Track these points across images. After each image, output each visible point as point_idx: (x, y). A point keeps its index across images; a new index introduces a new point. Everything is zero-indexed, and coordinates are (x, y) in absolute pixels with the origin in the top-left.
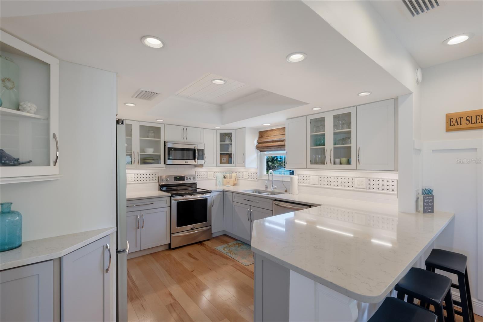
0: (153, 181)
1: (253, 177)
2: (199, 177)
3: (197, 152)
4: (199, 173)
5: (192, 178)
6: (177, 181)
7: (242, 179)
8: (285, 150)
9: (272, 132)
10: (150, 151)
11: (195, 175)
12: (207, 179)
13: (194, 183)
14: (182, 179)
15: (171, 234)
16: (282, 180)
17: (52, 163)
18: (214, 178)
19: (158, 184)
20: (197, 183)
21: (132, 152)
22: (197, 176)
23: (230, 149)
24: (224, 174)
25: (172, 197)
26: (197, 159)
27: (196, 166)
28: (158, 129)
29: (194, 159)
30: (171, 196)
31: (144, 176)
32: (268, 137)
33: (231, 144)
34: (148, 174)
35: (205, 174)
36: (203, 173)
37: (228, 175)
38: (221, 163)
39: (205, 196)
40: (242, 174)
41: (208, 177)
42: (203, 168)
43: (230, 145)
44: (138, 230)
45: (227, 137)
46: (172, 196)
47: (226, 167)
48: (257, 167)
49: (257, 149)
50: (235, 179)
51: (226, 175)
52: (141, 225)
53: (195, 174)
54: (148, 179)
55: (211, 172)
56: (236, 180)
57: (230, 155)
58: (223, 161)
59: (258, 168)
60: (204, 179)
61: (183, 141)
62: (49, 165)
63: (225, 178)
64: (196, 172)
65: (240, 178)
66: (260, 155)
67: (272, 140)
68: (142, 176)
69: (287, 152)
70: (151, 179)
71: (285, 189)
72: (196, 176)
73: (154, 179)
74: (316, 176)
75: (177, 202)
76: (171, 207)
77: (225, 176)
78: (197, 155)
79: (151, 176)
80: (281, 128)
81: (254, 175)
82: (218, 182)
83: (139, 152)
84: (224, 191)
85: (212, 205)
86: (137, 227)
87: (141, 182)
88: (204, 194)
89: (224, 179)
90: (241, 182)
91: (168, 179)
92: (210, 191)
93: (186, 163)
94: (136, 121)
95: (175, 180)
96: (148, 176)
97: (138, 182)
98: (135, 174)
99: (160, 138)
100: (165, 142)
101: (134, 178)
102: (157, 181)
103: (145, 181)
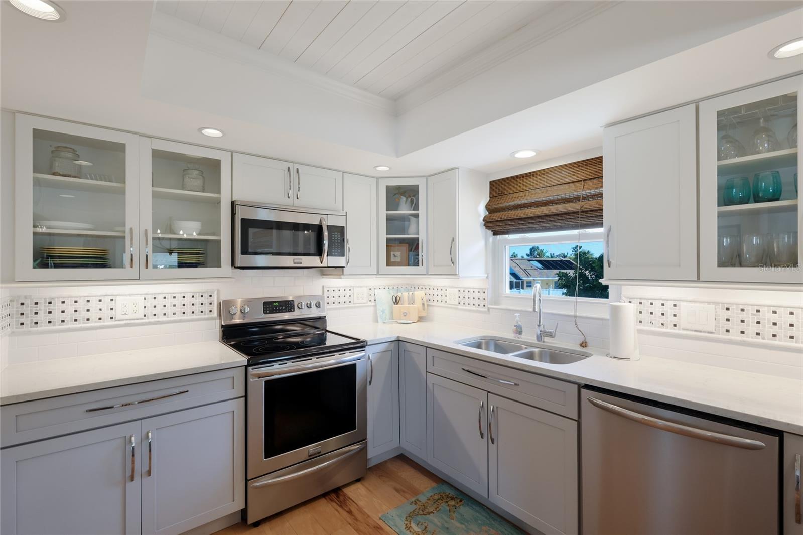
0: (203, 316)
1: (472, 301)
2: (331, 300)
3: (326, 234)
4: (331, 290)
5: (313, 303)
6: (272, 312)
7: (441, 304)
8: (601, 225)
9: (532, 180)
10: (189, 230)
11: (322, 297)
12: (351, 305)
13: (320, 318)
14: (285, 309)
15: (247, 481)
16: (572, 313)
18: (370, 303)
19: (218, 321)
20: (327, 318)
21: (124, 232)
22: (326, 297)
23: (412, 228)
24: (393, 293)
25: (250, 369)
26: (326, 255)
27: (324, 271)
28: (215, 165)
29: (319, 253)
30: (246, 364)
31: (175, 301)
32: (521, 194)
33: (417, 216)
34: (188, 296)
35: (348, 293)
36: (342, 290)
37: (405, 294)
38: (389, 264)
39: (348, 358)
40: (440, 293)
41: (356, 301)
42: (342, 276)
43: (413, 219)
44: (130, 485)
45: (404, 199)
46: (249, 365)
47: (404, 275)
48: (486, 275)
49: (487, 228)
50: (423, 304)
51: (399, 294)
53: (320, 293)
54: (189, 309)
55: (361, 287)
56: (424, 309)
57: (413, 246)
58: (393, 259)
59: (487, 277)
60: (346, 305)
61: (289, 202)
63: (396, 301)
64: (323, 287)
65: (435, 303)
66: (494, 242)
67: (533, 200)
68: (169, 301)
69: (610, 230)
70: (197, 308)
71: (581, 339)
72: (324, 299)
73: (206, 308)
74: (706, 305)
75: (266, 382)
76: (246, 397)
77: (396, 298)
78: (326, 243)
79: (198, 300)
80: (566, 165)
81: (477, 295)
82: (379, 313)
83: (150, 231)
84: (398, 341)
85: (369, 380)
86: (129, 473)
87: (165, 318)
88: (347, 353)
89: (394, 305)
90: (438, 312)
91: (247, 309)
92: (363, 342)
93: (294, 263)
94: (141, 135)
95: (268, 312)
96: (188, 300)
97: (157, 320)
98: (146, 297)
99: (219, 192)
100: (233, 204)
101: (145, 307)
102: (215, 313)
103: (179, 317)
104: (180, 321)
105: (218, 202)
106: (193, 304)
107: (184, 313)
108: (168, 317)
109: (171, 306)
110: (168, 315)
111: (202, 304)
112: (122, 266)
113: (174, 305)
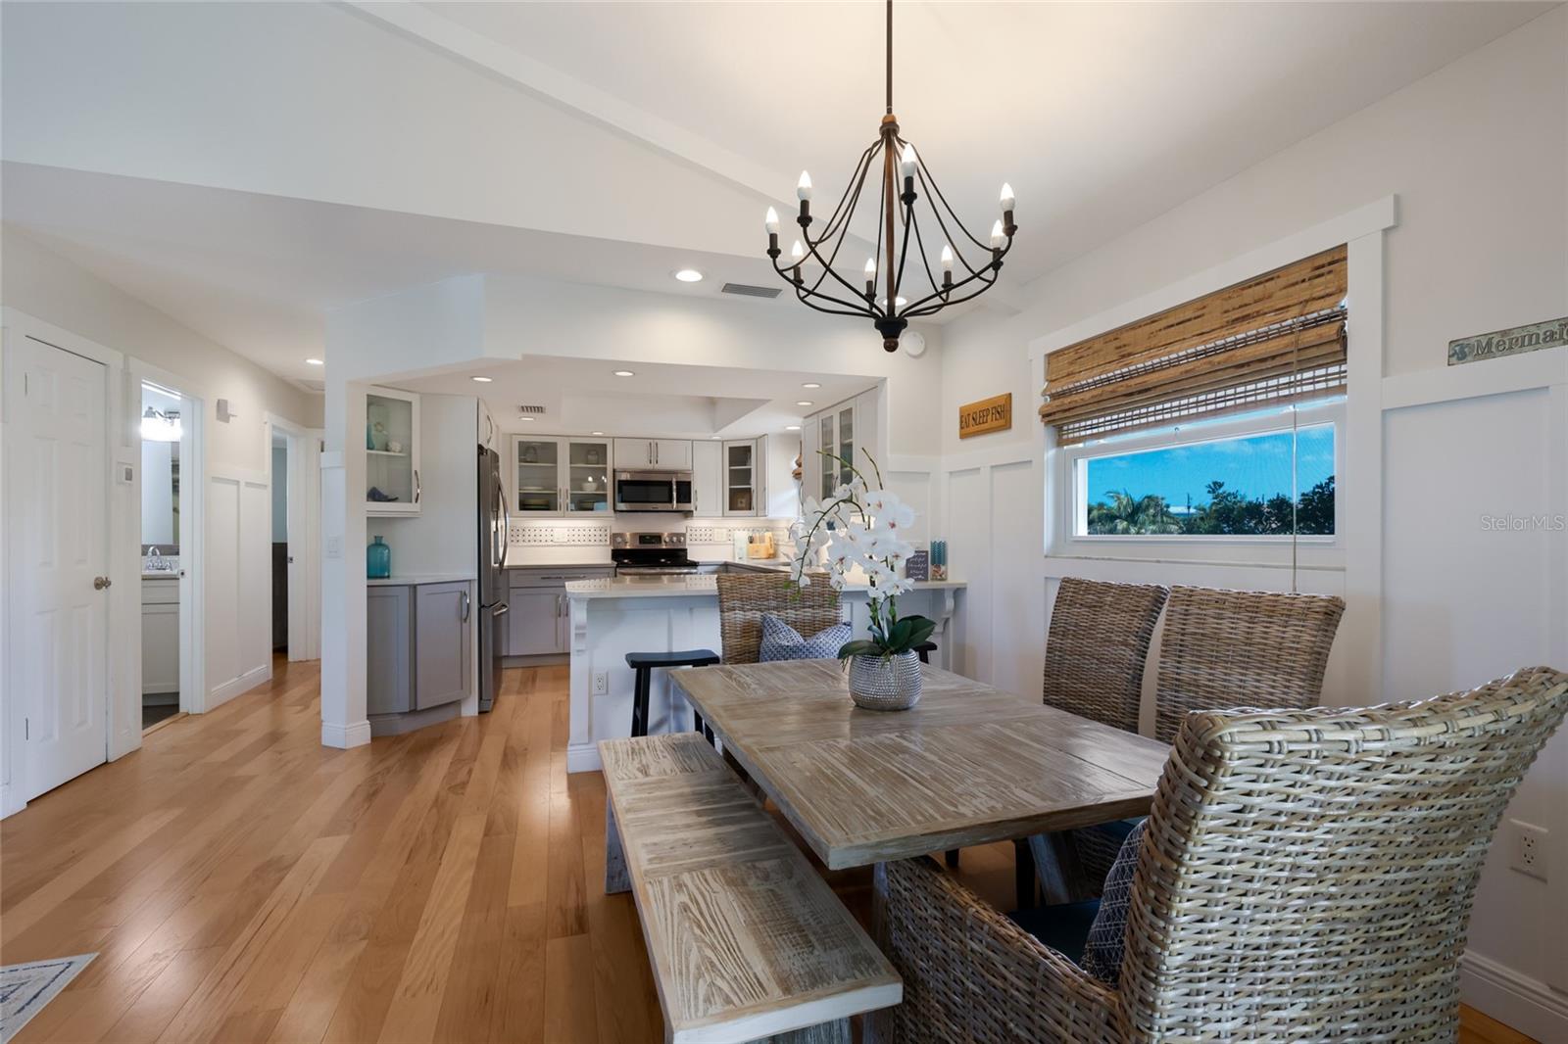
0: (601, 543)
2: (694, 537)
3: (674, 486)
4: (692, 529)
10: (590, 486)
11: (684, 534)
12: (713, 542)
13: (681, 550)
14: (654, 540)
17: (414, 500)
18: (729, 542)
19: (610, 547)
20: (687, 550)
21: (556, 491)
22: (688, 535)
23: (747, 479)
24: (747, 533)
25: (618, 569)
26: (675, 502)
27: (676, 514)
28: (602, 447)
29: (671, 500)
31: (585, 533)
33: (749, 470)
34: (593, 530)
35: (708, 533)
36: (702, 530)
37: (757, 535)
38: (733, 508)
41: (717, 540)
42: (694, 518)
43: (748, 472)
46: (617, 566)
47: (746, 517)
50: (771, 543)
51: (752, 535)
52: (563, 612)
53: (684, 531)
54: (593, 539)
55: (719, 528)
56: (773, 547)
57: (749, 493)
58: (735, 505)
60: (708, 541)
61: (651, 467)
62: (411, 502)
63: (751, 541)
64: (686, 527)
65: (780, 542)
68: (582, 533)
70: (598, 538)
72: (686, 535)
73: (603, 539)
77: (750, 538)
78: (674, 494)
79: (598, 533)
82: (737, 550)
83: (569, 488)
84: (726, 565)
87: (579, 543)
89: (750, 544)
93: (653, 508)
94: (564, 436)
95: (642, 542)
96: (592, 532)
97: (574, 543)
98: (569, 528)
99: (606, 464)
100: (614, 471)
101: (568, 535)
102: (608, 541)
103: (587, 543)
105: (606, 469)
106: (595, 535)
107: (590, 541)
109: (583, 536)
110: (581, 541)
111: (600, 535)
112: (556, 510)
113: (585, 535)
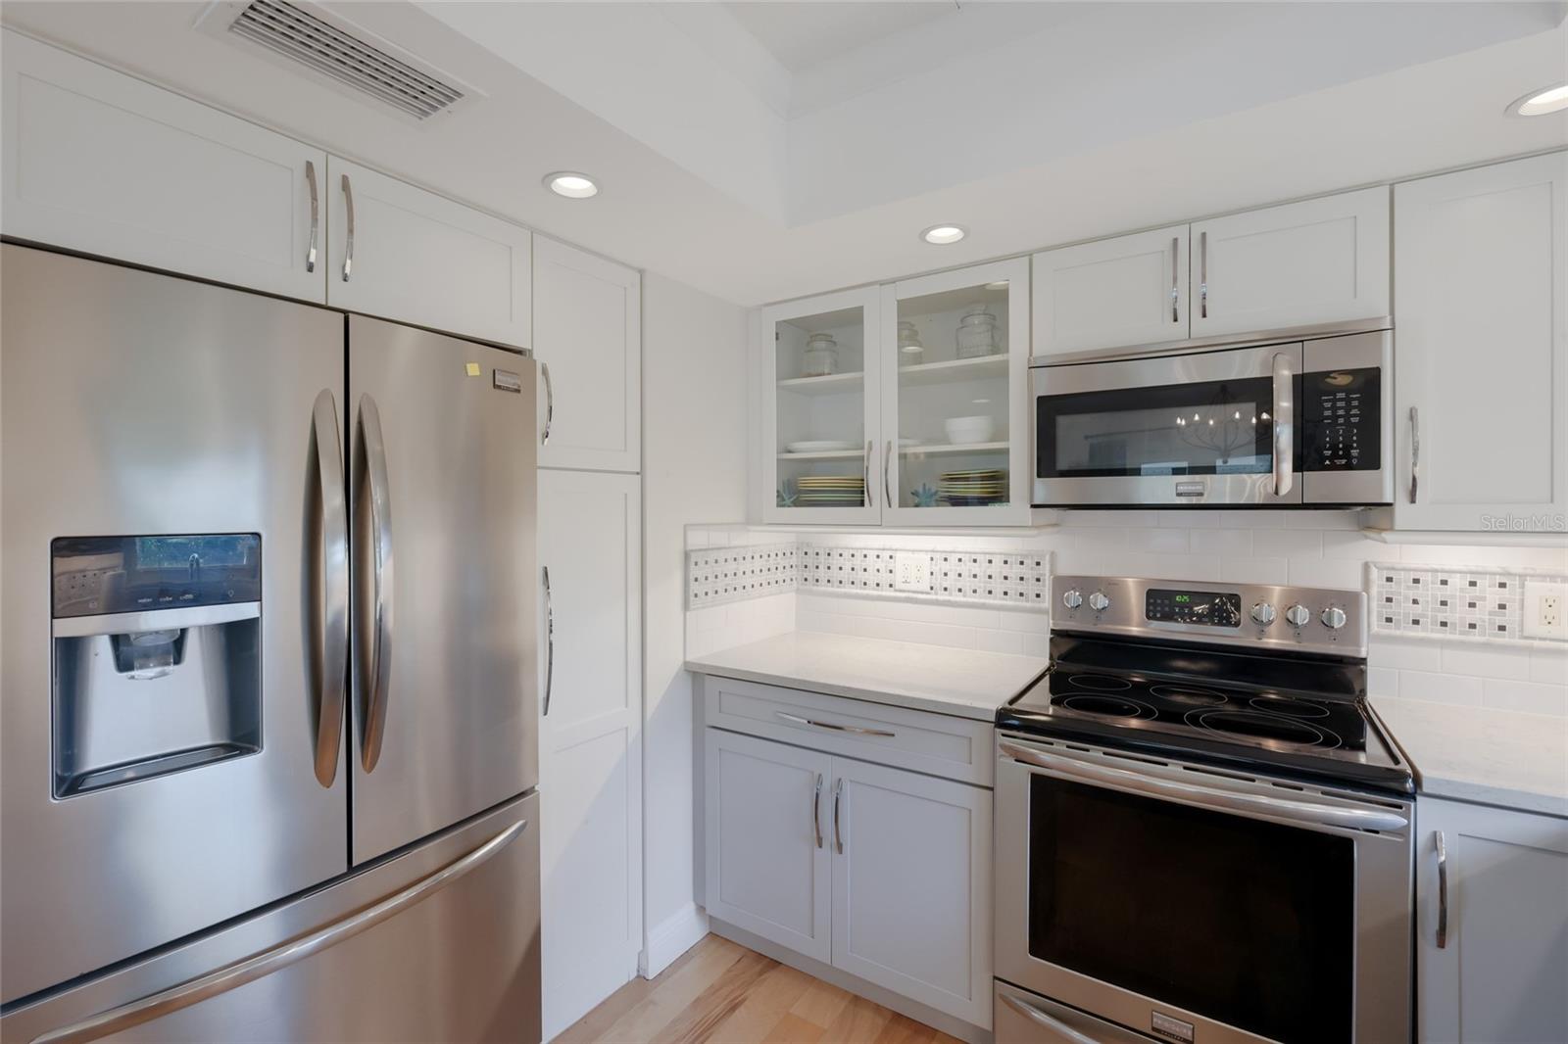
0: (1022, 603)
2: (1407, 609)
3: (1283, 402)
6: (1168, 617)
11: (1366, 598)
14: (1212, 614)
19: (1048, 621)
20: (1368, 668)
21: (863, 449)
22: (1379, 600)
30: (993, 719)
31: (976, 569)
34: (998, 561)
35: (1490, 595)
36: (1457, 582)
52: (830, 833)
54: (998, 586)
61: (1178, 331)
64: (1366, 567)
70: (1013, 586)
78: (1282, 430)
79: (1015, 571)
87: (959, 598)
94: (882, 283)
95: (1158, 615)
97: (947, 598)
98: (935, 556)
101: (932, 574)
102: (1046, 603)
104: (983, 606)
106: (1006, 578)
107: (990, 592)
108: (964, 596)
109: (969, 576)
110: (965, 592)
111: (1022, 579)
113: (975, 576)
